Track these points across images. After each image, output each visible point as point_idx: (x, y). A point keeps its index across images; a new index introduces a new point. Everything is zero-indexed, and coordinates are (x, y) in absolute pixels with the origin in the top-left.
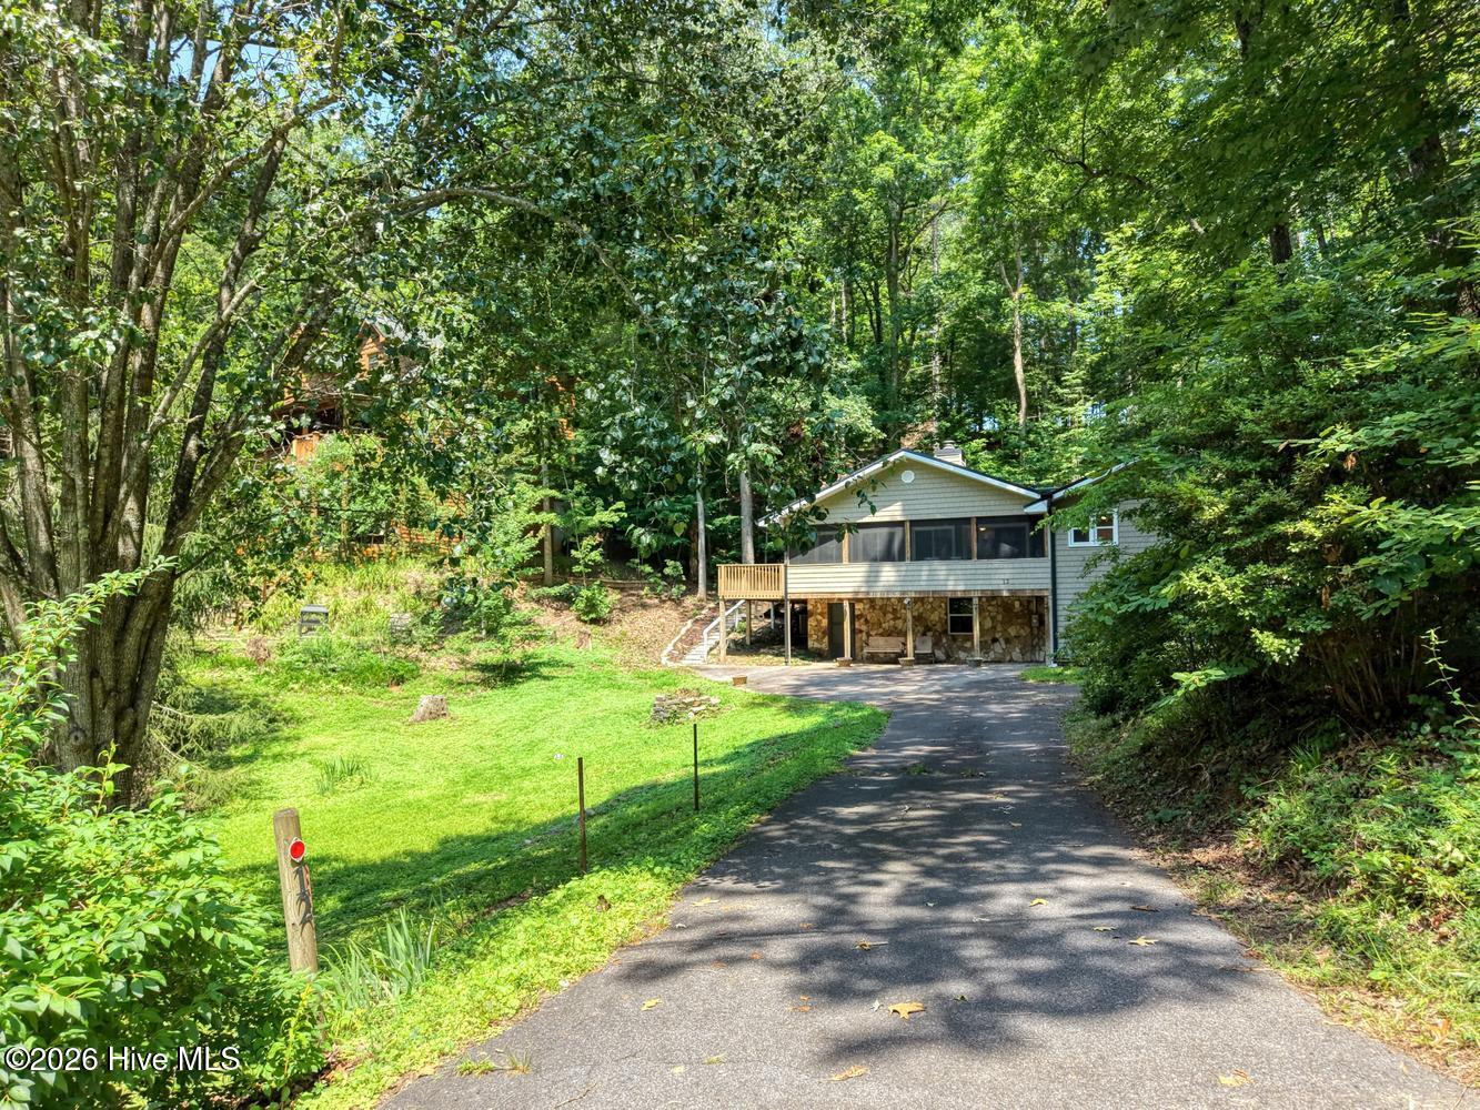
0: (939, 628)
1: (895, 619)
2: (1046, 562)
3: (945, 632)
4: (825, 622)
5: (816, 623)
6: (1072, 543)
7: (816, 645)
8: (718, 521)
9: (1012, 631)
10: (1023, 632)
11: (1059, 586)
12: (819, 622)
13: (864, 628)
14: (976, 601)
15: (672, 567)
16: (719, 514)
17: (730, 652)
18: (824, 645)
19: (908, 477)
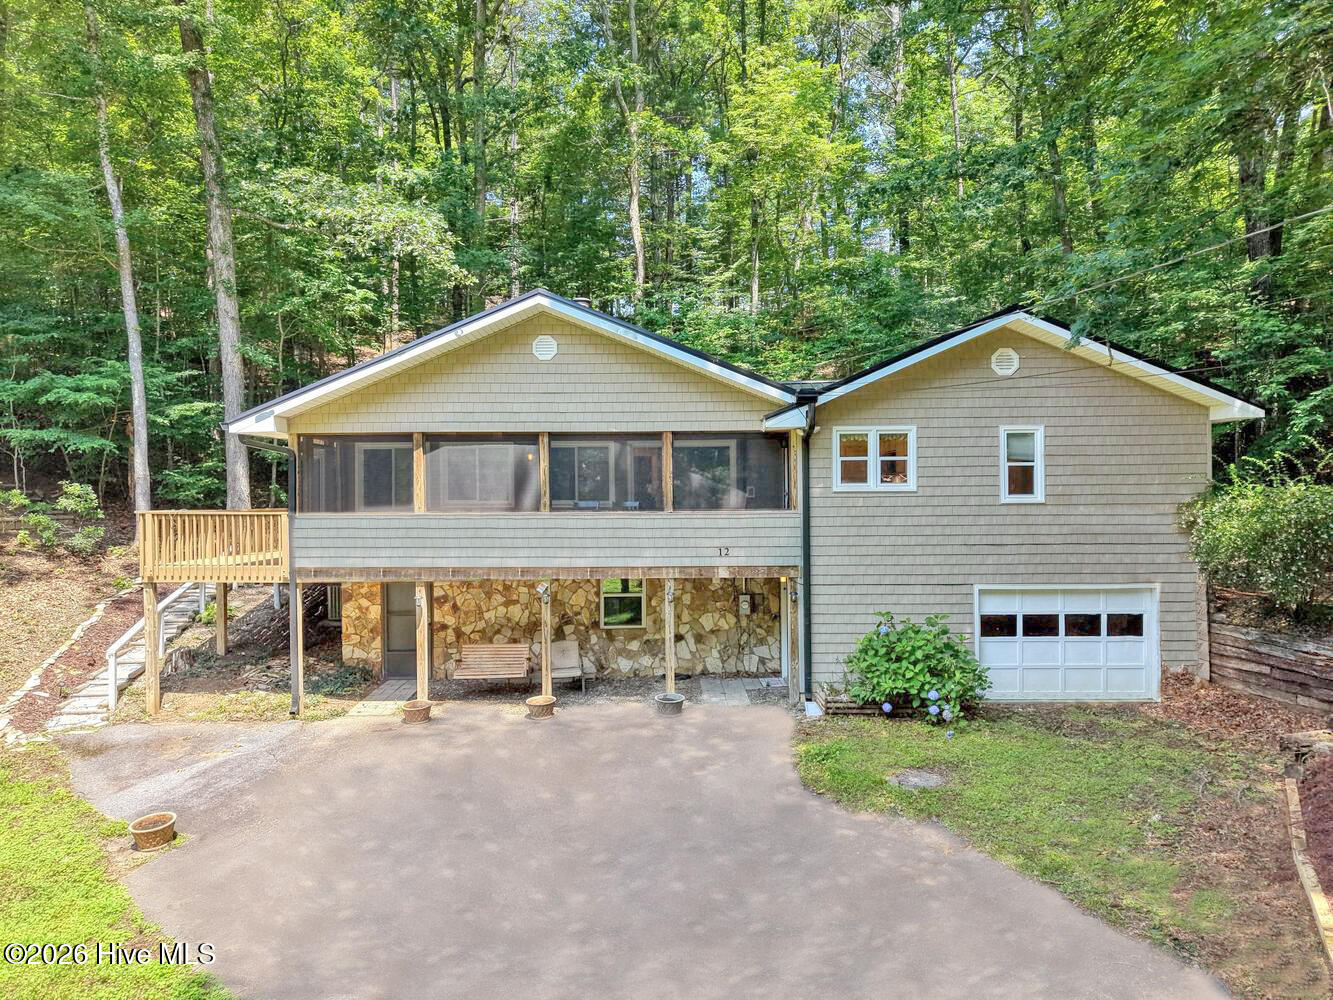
0: (585, 618)
1: (508, 603)
2: (792, 518)
3: (596, 624)
4: (375, 612)
5: (358, 616)
6: (839, 486)
7: (359, 654)
8: (176, 411)
9: (707, 621)
10: (725, 626)
11: (814, 561)
12: (363, 610)
13: (450, 621)
14: (670, 587)
15: (76, 495)
16: (176, 398)
17: (166, 685)
18: (374, 653)
19: (545, 348)
